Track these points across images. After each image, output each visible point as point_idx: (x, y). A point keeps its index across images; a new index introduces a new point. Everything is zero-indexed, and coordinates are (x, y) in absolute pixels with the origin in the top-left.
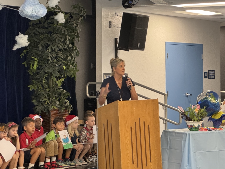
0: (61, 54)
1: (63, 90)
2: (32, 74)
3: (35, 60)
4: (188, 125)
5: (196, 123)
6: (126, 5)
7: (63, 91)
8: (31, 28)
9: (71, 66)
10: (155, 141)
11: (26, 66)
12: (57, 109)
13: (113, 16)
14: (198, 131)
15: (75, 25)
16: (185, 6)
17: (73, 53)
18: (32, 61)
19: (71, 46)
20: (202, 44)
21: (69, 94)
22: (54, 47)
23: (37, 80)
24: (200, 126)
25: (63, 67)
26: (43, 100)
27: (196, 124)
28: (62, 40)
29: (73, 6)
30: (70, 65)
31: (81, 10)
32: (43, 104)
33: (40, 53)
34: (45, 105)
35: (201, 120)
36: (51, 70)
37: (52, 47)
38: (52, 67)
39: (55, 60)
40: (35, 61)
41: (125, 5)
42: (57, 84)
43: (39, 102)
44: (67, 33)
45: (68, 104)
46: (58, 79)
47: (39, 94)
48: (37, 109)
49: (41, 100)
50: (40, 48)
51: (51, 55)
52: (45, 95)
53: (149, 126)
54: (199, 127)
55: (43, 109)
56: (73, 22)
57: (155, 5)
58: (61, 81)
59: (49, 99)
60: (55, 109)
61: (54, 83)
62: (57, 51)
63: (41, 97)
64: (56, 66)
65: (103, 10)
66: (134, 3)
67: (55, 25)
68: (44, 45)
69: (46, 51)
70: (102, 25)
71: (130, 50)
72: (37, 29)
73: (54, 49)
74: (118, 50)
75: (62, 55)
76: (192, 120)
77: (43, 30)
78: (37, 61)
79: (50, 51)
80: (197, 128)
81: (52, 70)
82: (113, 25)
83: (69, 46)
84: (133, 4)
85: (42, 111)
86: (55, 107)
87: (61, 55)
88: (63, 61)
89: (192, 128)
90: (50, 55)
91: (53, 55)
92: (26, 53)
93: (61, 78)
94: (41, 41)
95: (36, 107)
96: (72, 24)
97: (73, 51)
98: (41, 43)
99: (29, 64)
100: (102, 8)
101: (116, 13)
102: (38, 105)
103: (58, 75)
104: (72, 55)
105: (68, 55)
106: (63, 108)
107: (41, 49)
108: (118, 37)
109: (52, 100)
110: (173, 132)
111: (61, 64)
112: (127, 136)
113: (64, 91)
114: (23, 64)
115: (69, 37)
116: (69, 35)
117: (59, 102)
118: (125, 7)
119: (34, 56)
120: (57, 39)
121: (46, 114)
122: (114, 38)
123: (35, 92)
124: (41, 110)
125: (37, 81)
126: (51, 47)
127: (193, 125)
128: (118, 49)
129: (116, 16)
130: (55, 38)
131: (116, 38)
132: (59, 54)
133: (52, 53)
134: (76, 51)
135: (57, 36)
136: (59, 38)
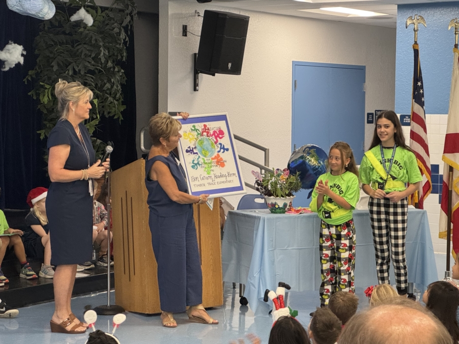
0: (90, 78)
1: (95, 139)
2: (45, 112)
3: (46, 89)
7: (95, 142)
8: (40, 33)
9: (110, 99)
11: (35, 98)
13: (190, 16)
15: (116, 30)
17: (115, 77)
18: (42, 89)
19: (110, 66)
20: (365, 67)
22: (78, 67)
23: (52, 122)
24: (288, 205)
25: (93, 102)
27: (280, 202)
28: (93, 55)
30: (108, 98)
31: (128, 5)
33: (56, 76)
35: (290, 195)
37: (75, 67)
40: (46, 91)
44: (101, 44)
50: (55, 68)
54: (286, 207)
56: (113, 24)
58: (95, 124)
62: (82, 73)
65: (171, 5)
67: (81, 30)
68: (62, 62)
69: (65, 73)
70: (169, 31)
71: (216, 74)
72: (51, 35)
73: (79, 70)
74: (198, 73)
75: (93, 80)
76: (274, 194)
77: (62, 38)
78: (51, 88)
79: (71, 73)
80: (281, 208)
82: (191, 32)
83: (107, 65)
87: (91, 81)
92: (34, 76)
94: (58, 55)
96: (111, 28)
97: (114, 74)
98: (56, 59)
99: (38, 95)
100: (169, 2)
101: (196, 11)
104: (112, 80)
105: (106, 81)
107: (56, 70)
108: (197, 52)
113: (98, 140)
114: (29, 94)
115: (107, 51)
116: (105, 47)
118: (200, 0)
119: (45, 82)
120: (83, 54)
122: (192, 53)
125: (52, 124)
126: (73, 67)
127: (276, 203)
129: (197, 17)
130: (80, 51)
131: (195, 54)
132: (87, 78)
133: (73, 76)
134: (121, 74)
135: (83, 49)
136: (87, 52)
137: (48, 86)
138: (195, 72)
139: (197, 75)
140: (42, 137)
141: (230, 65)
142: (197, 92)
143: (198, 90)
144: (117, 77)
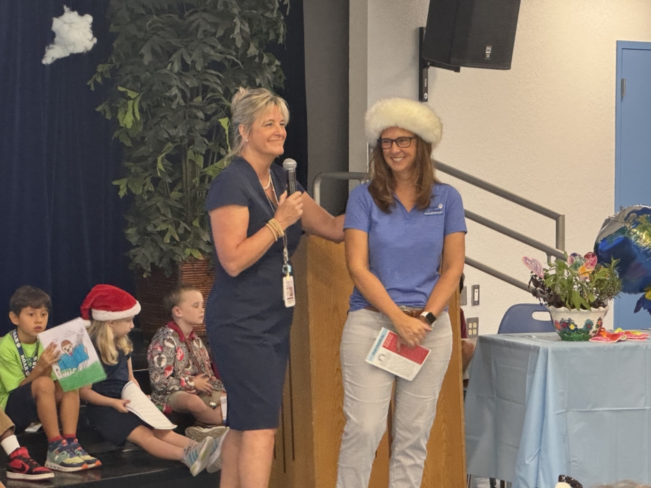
0: (215, 78)
2: (128, 143)
3: (129, 98)
11: (108, 117)
12: (202, 258)
14: (587, 342)
17: (262, 74)
18: (122, 101)
19: (254, 54)
22: (191, 55)
24: (595, 324)
25: (220, 123)
26: (158, 229)
28: (220, 33)
32: (156, 242)
33: (148, 74)
34: (162, 246)
36: (180, 132)
37: (184, 57)
38: (185, 121)
39: (200, 98)
40: (130, 103)
43: (144, 233)
44: (236, 11)
47: (145, 210)
48: (135, 256)
49: (150, 228)
50: (147, 59)
51: (181, 81)
52: (162, 212)
54: (591, 328)
55: (156, 258)
59: (177, 225)
60: (196, 260)
61: (198, 173)
62: (199, 68)
63: (149, 217)
64: (196, 117)
68: (162, 48)
69: (165, 67)
71: (462, 69)
73: (192, 61)
74: (428, 67)
76: (567, 303)
78: (139, 98)
79: (177, 68)
81: (183, 131)
83: (248, 52)
85: (153, 265)
86: (197, 251)
87: (217, 83)
88: (226, 102)
90: (176, 82)
91: (188, 83)
92: (108, 76)
93: (220, 157)
94: (154, 34)
95: (133, 251)
97: (260, 68)
98: (150, 41)
99: (115, 111)
102: (139, 244)
103: (201, 145)
104: (258, 81)
105: (244, 83)
107: (150, 63)
108: (425, 25)
109: (185, 228)
111: (215, 110)
114: (98, 109)
115: (247, 25)
116: (243, 17)
119: (128, 86)
120: (200, 32)
121: (166, 273)
122: (415, 27)
123: (136, 203)
124: (151, 261)
125: (140, 166)
126: (182, 55)
127: (570, 320)
128: (429, 64)
130: (194, 25)
131: (421, 29)
132: (208, 77)
133: (182, 74)
134: (275, 70)
135: (201, 21)
136: (208, 27)
137: (132, 94)
138: (420, 65)
139: (425, 70)
140: (122, 194)
141: (488, 50)
143: (427, 100)
144: (268, 75)
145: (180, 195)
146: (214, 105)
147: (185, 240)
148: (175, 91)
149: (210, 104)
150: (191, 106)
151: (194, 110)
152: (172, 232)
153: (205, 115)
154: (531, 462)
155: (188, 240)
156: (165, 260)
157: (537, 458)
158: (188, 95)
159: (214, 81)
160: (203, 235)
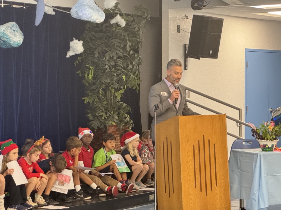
1: (122, 103)
2: (87, 85)
3: (90, 69)
4: (260, 144)
5: (269, 142)
6: (196, 6)
7: (122, 105)
8: (86, 32)
9: (132, 75)
10: (221, 162)
12: (115, 125)
13: (181, 19)
14: (272, 152)
15: (137, 29)
16: (266, 7)
17: (135, 61)
18: (87, 70)
19: (132, 53)
21: (129, 108)
22: (112, 54)
24: (275, 145)
25: (123, 77)
26: (100, 115)
28: (122, 46)
29: (134, 7)
31: (144, 12)
32: (99, 119)
33: (96, 60)
34: (101, 120)
35: (275, 139)
36: (108, 81)
37: (110, 54)
38: (110, 77)
39: (114, 69)
40: (91, 70)
41: (194, 6)
42: (116, 96)
43: (95, 116)
44: (127, 38)
45: (128, 119)
46: (117, 90)
47: (95, 108)
48: (92, 124)
49: (97, 114)
50: (97, 55)
51: (109, 63)
52: (101, 109)
53: (214, 144)
54: (273, 147)
55: (99, 125)
56: (135, 25)
57: (229, 6)
58: (121, 93)
59: (106, 113)
60: (113, 125)
61: (113, 95)
62: (115, 58)
63: (97, 110)
64: (114, 75)
65: (170, 11)
66: (205, 4)
67: (114, 29)
68: (101, 51)
69: (104, 58)
70: (169, 29)
71: (200, 58)
72: (93, 33)
73: (113, 56)
75: (121, 63)
76: (265, 138)
77: (100, 35)
78: (93, 69)
79: (107, 58)
80: (270, 148)
81: (109, 80)
82: (182, 29)
83: (130, 53)
84: (203, 5)
85: (98, 127)
86: (114, 122)
87: (121, 64)
88: (123, 70)
89: (265, 148)
90: (107, 63)
91: (111, 63)
92: (80, 61)
93: (120, 89)
94: (98, 47)
95: (91, 122)
96: (133, 28)
97: (134, 58)
98: (97, 49)
99: (84, 73)
100: (169, 10)
101: (185, 15)
102: (93, 120)
103: (116, 85)
104: (134, 63)
105: (129, 63)
106: (123, 124)
108: (187, 42)
109: (109, 114)
110: (243, 152)
111: (120, 73)
112: (189, 156)
113: (124, 104)
114: (77, 73)
115: (130, 43)
116: (129, 41)
117: (118, 117)
118: (195, 9)
119: (89, 64)
120: (116, 45)
121: (103, 130)
122: (183, 44)
123: (91, 106)
125: (93, 93)
127: (266, 144)
128: (188, 57)
129: (186, 19)
130: (113, 43)
131: (185, 45)
132: (118, 61)
133: (110, 61)
134: (139, 59)
135: (115, 42)
136: (118, 44)
137: (91, 67)
138: (185, 57)
139: (186, 59)
140: (85, 102)
141: (211, 52)
142: (186, 70)
143: (187, 69)
144: (136, 61)
145: (107, 103)
146: (119, 71)
147: (109, 118)
148: (107, 66)
149: (118, 71)
150: (112, 72)
151: (113, 73)
152: (105, 116)
153: (117, 75)
154: (256, 193)
155: (110, 118)
156: (103, 126)
157: (258, 192)
158: (111, 68)
159: (120, 62)
160: (115, 116)
